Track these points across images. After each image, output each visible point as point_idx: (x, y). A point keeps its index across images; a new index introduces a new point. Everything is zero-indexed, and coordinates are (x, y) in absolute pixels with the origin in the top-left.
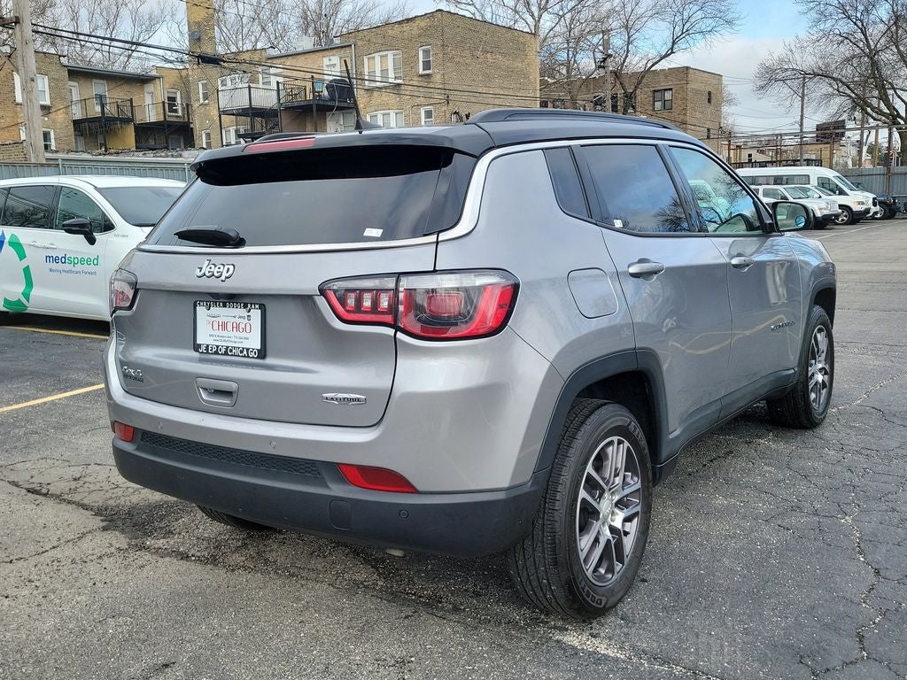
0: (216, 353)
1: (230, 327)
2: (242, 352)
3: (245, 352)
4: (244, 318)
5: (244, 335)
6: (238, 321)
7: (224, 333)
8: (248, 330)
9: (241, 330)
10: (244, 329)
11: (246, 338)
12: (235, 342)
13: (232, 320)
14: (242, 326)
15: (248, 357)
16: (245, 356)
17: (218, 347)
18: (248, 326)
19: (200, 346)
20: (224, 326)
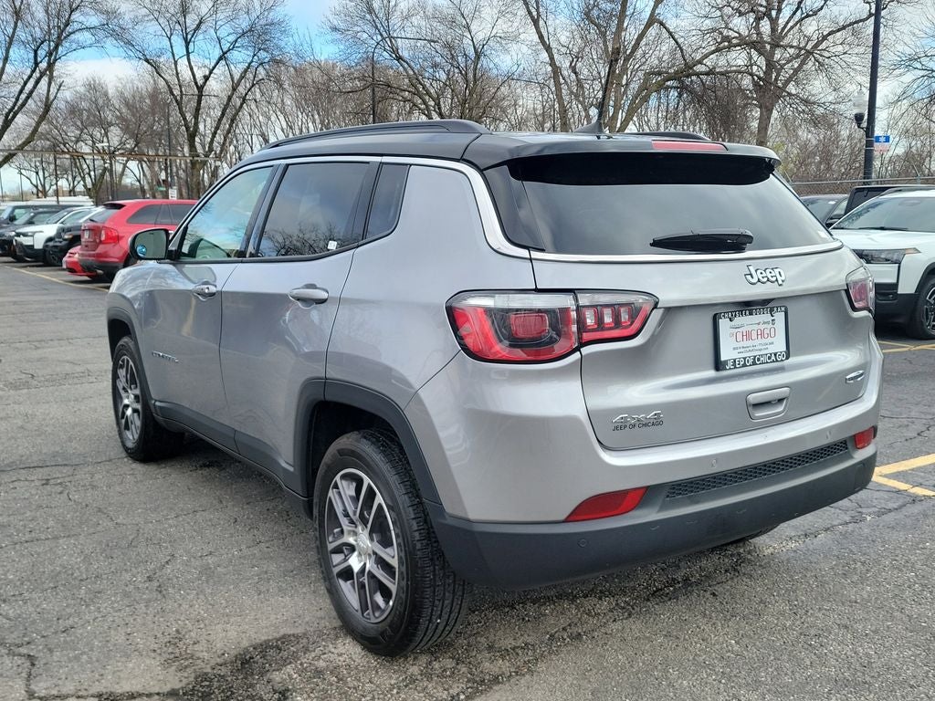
0: (745, 365)
1: (754, 336)
2: (769, 358)
3: (773, 358)
4: (768, 323)
5: (770, 340)
6: (762, 327)
7: (750, 343)
8: (773, 335)
9: (766, 336)
10: (769, 335)
11: (770, 344)
12: (760, 350)
13: (756, 327)
14: (767, 331)
15: (777, 361)
16: (773, 361)
17: (745, 358)
18: (772, 330)
19: (726, 362)
20: (748, 336)
